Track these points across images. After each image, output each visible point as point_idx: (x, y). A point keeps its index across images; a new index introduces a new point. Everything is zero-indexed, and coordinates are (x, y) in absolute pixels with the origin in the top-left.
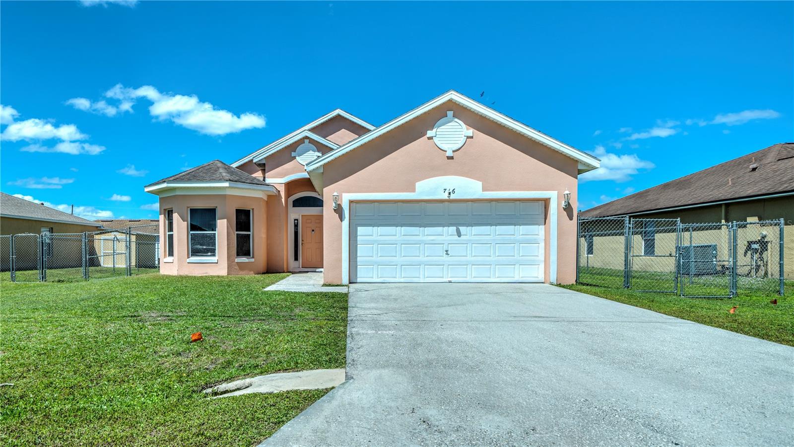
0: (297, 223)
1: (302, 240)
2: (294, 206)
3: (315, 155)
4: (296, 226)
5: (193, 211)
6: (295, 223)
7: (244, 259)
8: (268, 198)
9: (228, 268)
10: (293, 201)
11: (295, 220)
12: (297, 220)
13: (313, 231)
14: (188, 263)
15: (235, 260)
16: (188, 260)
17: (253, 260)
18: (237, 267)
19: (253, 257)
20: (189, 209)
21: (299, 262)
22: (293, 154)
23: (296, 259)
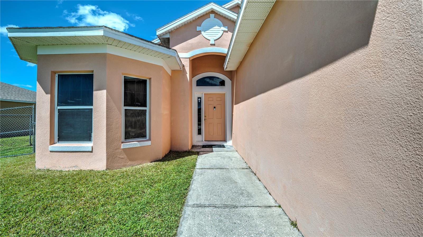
0: (201, 101)
1: (205, 116)
2: (197, 85)
3: (221, 29)
4: (199, 104)
5: (63, 78)
6: (198, 101)
7: (134, 144)
8: (172, 73)
9: (108, 159)
10: (197, 81)
11: (198, 98)
12: (200, 98)
13: (215, 107)
14: (51, 151)
15: (120, 146)
16: (51, 148)
17: (149, 143)
18: (124, 156)
19: (150, 139)
20: (57, 75)
21: (202, 136)
22: (198, 29)
23: (199, 132)
